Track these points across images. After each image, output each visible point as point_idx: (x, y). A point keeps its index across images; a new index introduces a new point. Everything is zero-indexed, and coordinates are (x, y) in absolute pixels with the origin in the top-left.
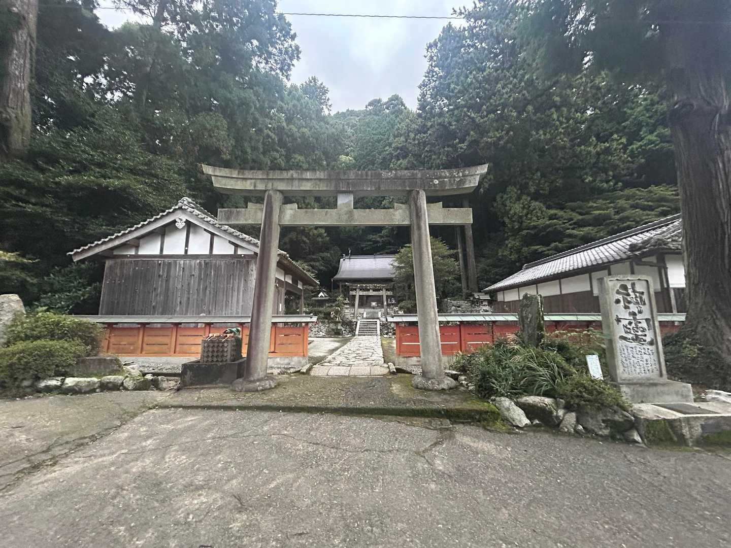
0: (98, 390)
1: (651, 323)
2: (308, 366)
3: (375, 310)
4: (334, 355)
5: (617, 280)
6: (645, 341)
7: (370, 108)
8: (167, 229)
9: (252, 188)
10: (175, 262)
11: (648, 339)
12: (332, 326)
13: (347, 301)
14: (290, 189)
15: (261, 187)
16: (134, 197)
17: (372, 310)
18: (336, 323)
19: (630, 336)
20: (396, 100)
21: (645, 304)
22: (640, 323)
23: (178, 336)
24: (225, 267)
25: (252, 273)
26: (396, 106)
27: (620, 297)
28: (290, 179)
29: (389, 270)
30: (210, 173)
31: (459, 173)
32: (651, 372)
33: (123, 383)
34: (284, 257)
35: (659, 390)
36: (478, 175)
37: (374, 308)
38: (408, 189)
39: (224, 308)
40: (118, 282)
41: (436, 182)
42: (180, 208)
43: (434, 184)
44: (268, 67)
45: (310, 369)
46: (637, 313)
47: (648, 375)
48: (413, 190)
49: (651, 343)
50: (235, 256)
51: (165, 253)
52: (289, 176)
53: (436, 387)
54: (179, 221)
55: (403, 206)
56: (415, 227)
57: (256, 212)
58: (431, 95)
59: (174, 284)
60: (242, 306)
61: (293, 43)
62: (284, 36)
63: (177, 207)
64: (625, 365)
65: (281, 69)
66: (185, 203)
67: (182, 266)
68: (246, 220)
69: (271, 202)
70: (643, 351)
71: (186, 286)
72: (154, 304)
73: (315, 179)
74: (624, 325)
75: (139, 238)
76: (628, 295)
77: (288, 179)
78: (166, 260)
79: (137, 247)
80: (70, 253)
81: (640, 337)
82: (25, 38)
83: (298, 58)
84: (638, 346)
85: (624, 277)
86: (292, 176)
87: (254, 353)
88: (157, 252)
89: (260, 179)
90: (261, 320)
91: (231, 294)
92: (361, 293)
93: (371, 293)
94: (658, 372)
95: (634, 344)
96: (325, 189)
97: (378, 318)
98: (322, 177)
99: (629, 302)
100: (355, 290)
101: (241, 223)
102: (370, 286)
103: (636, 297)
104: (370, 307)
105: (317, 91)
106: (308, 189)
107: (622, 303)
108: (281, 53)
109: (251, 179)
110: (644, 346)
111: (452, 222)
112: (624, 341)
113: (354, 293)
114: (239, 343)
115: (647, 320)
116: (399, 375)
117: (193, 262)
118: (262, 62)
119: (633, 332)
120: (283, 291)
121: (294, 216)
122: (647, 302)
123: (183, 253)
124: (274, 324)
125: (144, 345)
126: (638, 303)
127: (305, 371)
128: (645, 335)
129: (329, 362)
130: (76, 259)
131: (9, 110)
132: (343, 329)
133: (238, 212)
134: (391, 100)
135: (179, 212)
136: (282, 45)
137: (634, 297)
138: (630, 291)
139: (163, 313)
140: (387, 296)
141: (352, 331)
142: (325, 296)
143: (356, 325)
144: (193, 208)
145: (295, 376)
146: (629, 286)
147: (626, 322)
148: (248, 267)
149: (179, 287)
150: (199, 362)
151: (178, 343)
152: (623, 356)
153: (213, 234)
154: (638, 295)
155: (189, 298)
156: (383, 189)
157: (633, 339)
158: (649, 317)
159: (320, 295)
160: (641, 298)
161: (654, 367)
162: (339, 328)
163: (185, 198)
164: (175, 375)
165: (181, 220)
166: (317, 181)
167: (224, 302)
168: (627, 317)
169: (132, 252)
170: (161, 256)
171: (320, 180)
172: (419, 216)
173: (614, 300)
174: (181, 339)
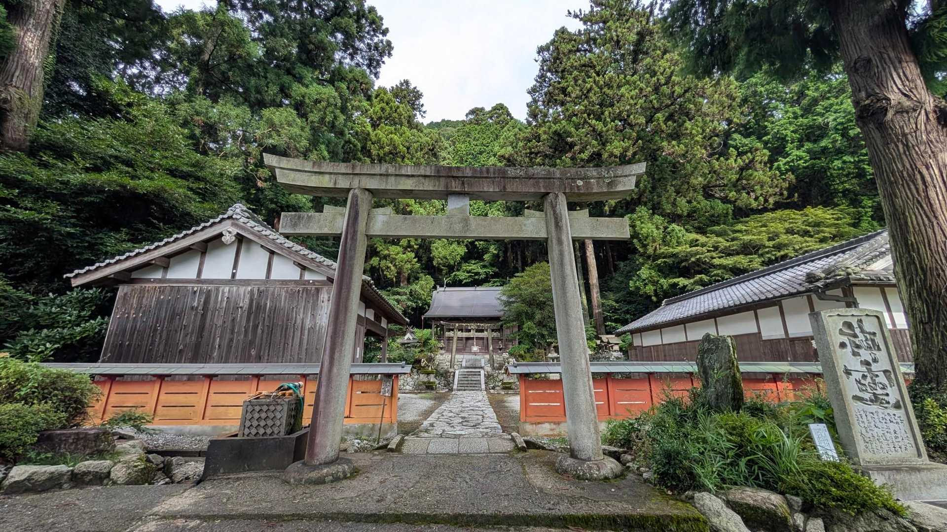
0: (65, 486)
1: (893, 376)
2: (398, 438)
3: (478, 357)
4: (430, 419)
5: (838, 315)
6: (888, 403)
7: (471, 117)
8: (209, 244)
9: (331, 185)
10: (217, 289)
11: (892, 399)
12: (423, 378)
13: (441, 344)
14: (383, 188)
15: (343, 183)
16: (169, 203)
17: (473, 357)
18: (428, 374)
19: (867, 396)
20: (500, 109)
21: (879, 349)
22: (877, 376)
23: (211, 394)
24: (286, 297)
25: (323, 304)
26: (500, 115)
27: (845, 339)
28: (384, 175)
29: (495, 306)
30: (274, 164)
31: (608, 172)
32: (903, 449)
33: (109, 473)
34: (368, 284)
35: (925, 479)
36: (634, 175)
37: (475, 354)
38: (543, 190)
39: (281, 354)
40: (132, 316)
41: (580, 183)
42: (230, 218)
43: (578, 187)
44: (353, 64)
45: (401, 443)
46: (871, 362)
47: (900, 454)
48: (549, 193)
49: (897, 406)
50: (301, 282)
51: (204, 276)
52: (383, 171)
53: (595, 474)
54: (228, 234)
55: (537, 213)
56: (554, 241)
57: (334, 218)
58: (544, 102)
59: (212, 320)
60: (306, 349)
61: (385, 39)
62: (374, 30)
63: (226, 216)
64: (867, 440)
65: (369, 66)
66: (238, 211)
67: (226, 295)
68: (320, 228)
69: (357, 204)
70: (888, 418)
71: (228, 324)
72: (181, 347)
73: (419, 176)
74: (856, 380)
75: (169, 256)
76: (855, 336)
77: (381, 175)
78: (205, 286)
79: (166, 268)
80: (68, 275)
81: (881, 397)
82: (48, 7)
83: (390, 55)
84: (880, 411)
85: (846, 311)
86: (387, 171)
87: (321, 420)
88: (193, 276)
89: (343, 174)
90: (335, 370)
91: (292, 334)
92: (460, 334)
93: (472, 334)
94: (914, 449)
95: (874, 408)
96: (431, 188)
97: (482, 368)
98: (428, 174)
99: (858, 347)
100: (453, 330)
101: (313, 232)
102: (473, 326)
103: (867, 340)
104: (470, 352)
105: (409, 95)
106: (409, 188)
107: (849, 349)
108: (370, 49)
109: (330, 173)
110: (888, 411)
111: (602, 236)
112: (860, 403)
113: (451, 334)
114: (298, 405)
115: (885, 372)
116: (532, 452)
117: (242, 290)
118: (346, 58)
119: (869, 390)
120: (363, 330)
121: (387, 223)
122: (882, 346)
123: (229, 277)
124: (352, 375)
125: (159, 407)
126: (871, 348)
127: (394, 447)
128: (887, 395)
129: (427, 431)
130: (75, 283)
131: (12, 90)
132: (437, 382)
133: (309, 218)
134: (494, 109)
135: (229, 222)
136: (371, 39)
137: (864, 339)
138: (857, 331)
139: (194, 360)
140: (493, 339)
141: (448, 385)
142: (414, 339)
143: (454, 376)
144: (248, 218)
145: (380, 454)
146: (855, 325)
147: (858, 376)
148: (318, 297)
149: (220, 323)
150: (236, 435)
151: (209, 404)
152: (862, 425)
153: (272, 253)
154: (868, 336)
155: (231, 340)
156: (509, 190)
157: (871, 401)
158: (889, 368)
159: (406, 337)
160: (873, 341)
161: (906, 441)
162: (432, 381)
163: (237, 205)
164: (199, 454)
165: (230, 232)
166: (421, 178)
167: (282, 344)
168: (859, 367)
169: (159, 275)
170: (199, 281)
171: (425, 176)
172: (558, 226)
173: (839, 344)
174: (214, 399)
